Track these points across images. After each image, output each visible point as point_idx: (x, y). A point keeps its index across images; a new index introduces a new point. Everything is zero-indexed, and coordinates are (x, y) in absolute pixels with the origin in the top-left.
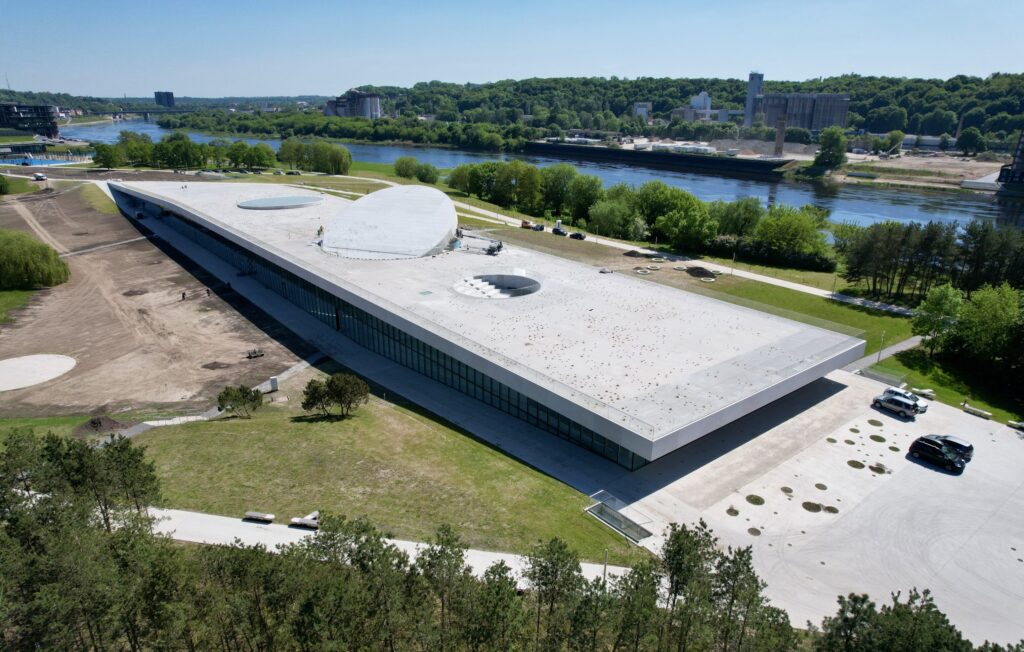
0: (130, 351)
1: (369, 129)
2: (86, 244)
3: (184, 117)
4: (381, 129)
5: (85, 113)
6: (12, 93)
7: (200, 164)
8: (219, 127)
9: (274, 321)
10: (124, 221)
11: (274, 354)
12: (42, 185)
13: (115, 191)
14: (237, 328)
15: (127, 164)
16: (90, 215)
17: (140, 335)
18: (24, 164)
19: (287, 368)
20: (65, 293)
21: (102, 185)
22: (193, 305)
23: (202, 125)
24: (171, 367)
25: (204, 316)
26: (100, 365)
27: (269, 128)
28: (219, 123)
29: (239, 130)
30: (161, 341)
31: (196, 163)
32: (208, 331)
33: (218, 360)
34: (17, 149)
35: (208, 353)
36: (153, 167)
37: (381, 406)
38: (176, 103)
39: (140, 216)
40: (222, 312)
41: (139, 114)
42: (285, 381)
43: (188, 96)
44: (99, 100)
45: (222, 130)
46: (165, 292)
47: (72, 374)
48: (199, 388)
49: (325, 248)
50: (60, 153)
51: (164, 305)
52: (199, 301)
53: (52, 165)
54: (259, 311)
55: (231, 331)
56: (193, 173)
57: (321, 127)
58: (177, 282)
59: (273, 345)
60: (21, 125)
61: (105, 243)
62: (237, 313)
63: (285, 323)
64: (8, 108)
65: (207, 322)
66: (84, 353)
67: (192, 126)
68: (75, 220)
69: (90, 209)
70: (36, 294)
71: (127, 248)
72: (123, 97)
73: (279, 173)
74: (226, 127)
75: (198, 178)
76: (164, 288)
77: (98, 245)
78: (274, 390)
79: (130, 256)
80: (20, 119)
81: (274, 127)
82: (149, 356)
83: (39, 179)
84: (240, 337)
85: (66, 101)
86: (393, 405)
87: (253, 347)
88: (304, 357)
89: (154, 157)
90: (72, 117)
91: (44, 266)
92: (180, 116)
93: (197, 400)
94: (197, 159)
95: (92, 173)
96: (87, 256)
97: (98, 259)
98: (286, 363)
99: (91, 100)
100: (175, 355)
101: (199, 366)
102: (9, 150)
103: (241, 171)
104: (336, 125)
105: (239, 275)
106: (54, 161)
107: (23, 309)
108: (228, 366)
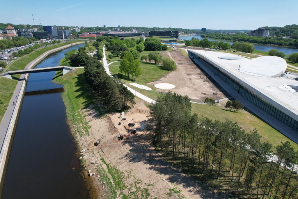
0: (186, 87)
1: (263, 40)
2: (181, 63)
3: (208, 35)
4: (267, 41)
5: (185, 33)
6: (171, 28)
7: (210, 47)
8: (216, 38)
9: (221, 87)
10: (189, 59)
11: (220, 95)
12: (174, 49)
13: (189, 52)
14: (212, 87)
15: (192, 46)
16: (182, 56)
17: (189, 84)
18: (171, 44)
19: (222, 98)
20: (175, 72)
21: (186, 50)
22: (202, 80)
23: (212, 37)
24: (195, 92)
25: (204, 83)
26: (180, 88)
27: (230, 39)
28: (217, 36)
29: (222, 39)
30: (193, 86)
31: (209, 46)
32: (205, 86)
33: (206, 93)
34: (170, 41)
35: (204, 91)
36: (198, 47)
37: (246, 113)
38: (206, 31)
39: (193, 58)
40: (209, 83)
41: (196, 33)
42: (221, 101)
43: (210, 29)
44: (188, 30)
45: (217, 39)
46: (196, 76)
47: (174, 88)
48: (200, 98)
49: (240, 71)
50: (178, 42)
51: (195, 79)
52: (204, 79)
53: (176, 45)
54: (218, 84)
55: (210, 87)
56: (208, 49)
57: (247, 39)
58: (199, 74)
59: (220, 93)
60: (172, 36)
61: (184, 63)
62: (212, 84)
63: (224, 88)
64: (170, 31)
65: (205, 84)
66: (177, 85)
67: (209, 37)
68: (179, 57)
69: (183, 55)
70: (170, 72)
71: (189, 65)
72: (194, 29)
73: (231, 51)
74: (218, 38)
75: (209, 50)
76: (196, 75)
77: (183, 63)
78: (218, 102)
79: (190, 67)
80: (172, 34)
81: (232, 39)
82: (190, 89)
83: (173, 48)
84: (212, 89)
85: (181, 30)
86: (249, 113)
87: (214, 92)
88: (228, 97)
89: (199, 44)
90: (182, 34)
91: (172, 66)
92: (206, 34)
93: (199, 100)
94: (209, 45)
95: (184, 47)
96: (181, 65)
97: (183, 66)
98: (222, 97)
99: (187, 30)
100: (196, 90)
101: (201, 93)
102: (168, 41)
103: (220, 49)
104: (252, 39)
105: (215, 75)
106: (177, 44)
107: (167, 74)
108: (208, 95)
